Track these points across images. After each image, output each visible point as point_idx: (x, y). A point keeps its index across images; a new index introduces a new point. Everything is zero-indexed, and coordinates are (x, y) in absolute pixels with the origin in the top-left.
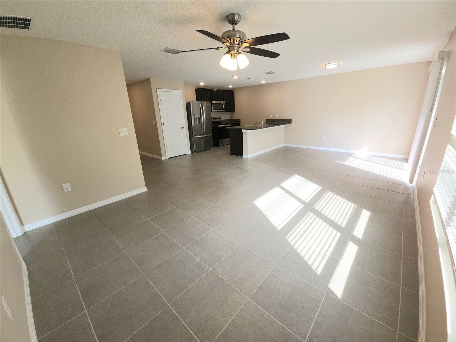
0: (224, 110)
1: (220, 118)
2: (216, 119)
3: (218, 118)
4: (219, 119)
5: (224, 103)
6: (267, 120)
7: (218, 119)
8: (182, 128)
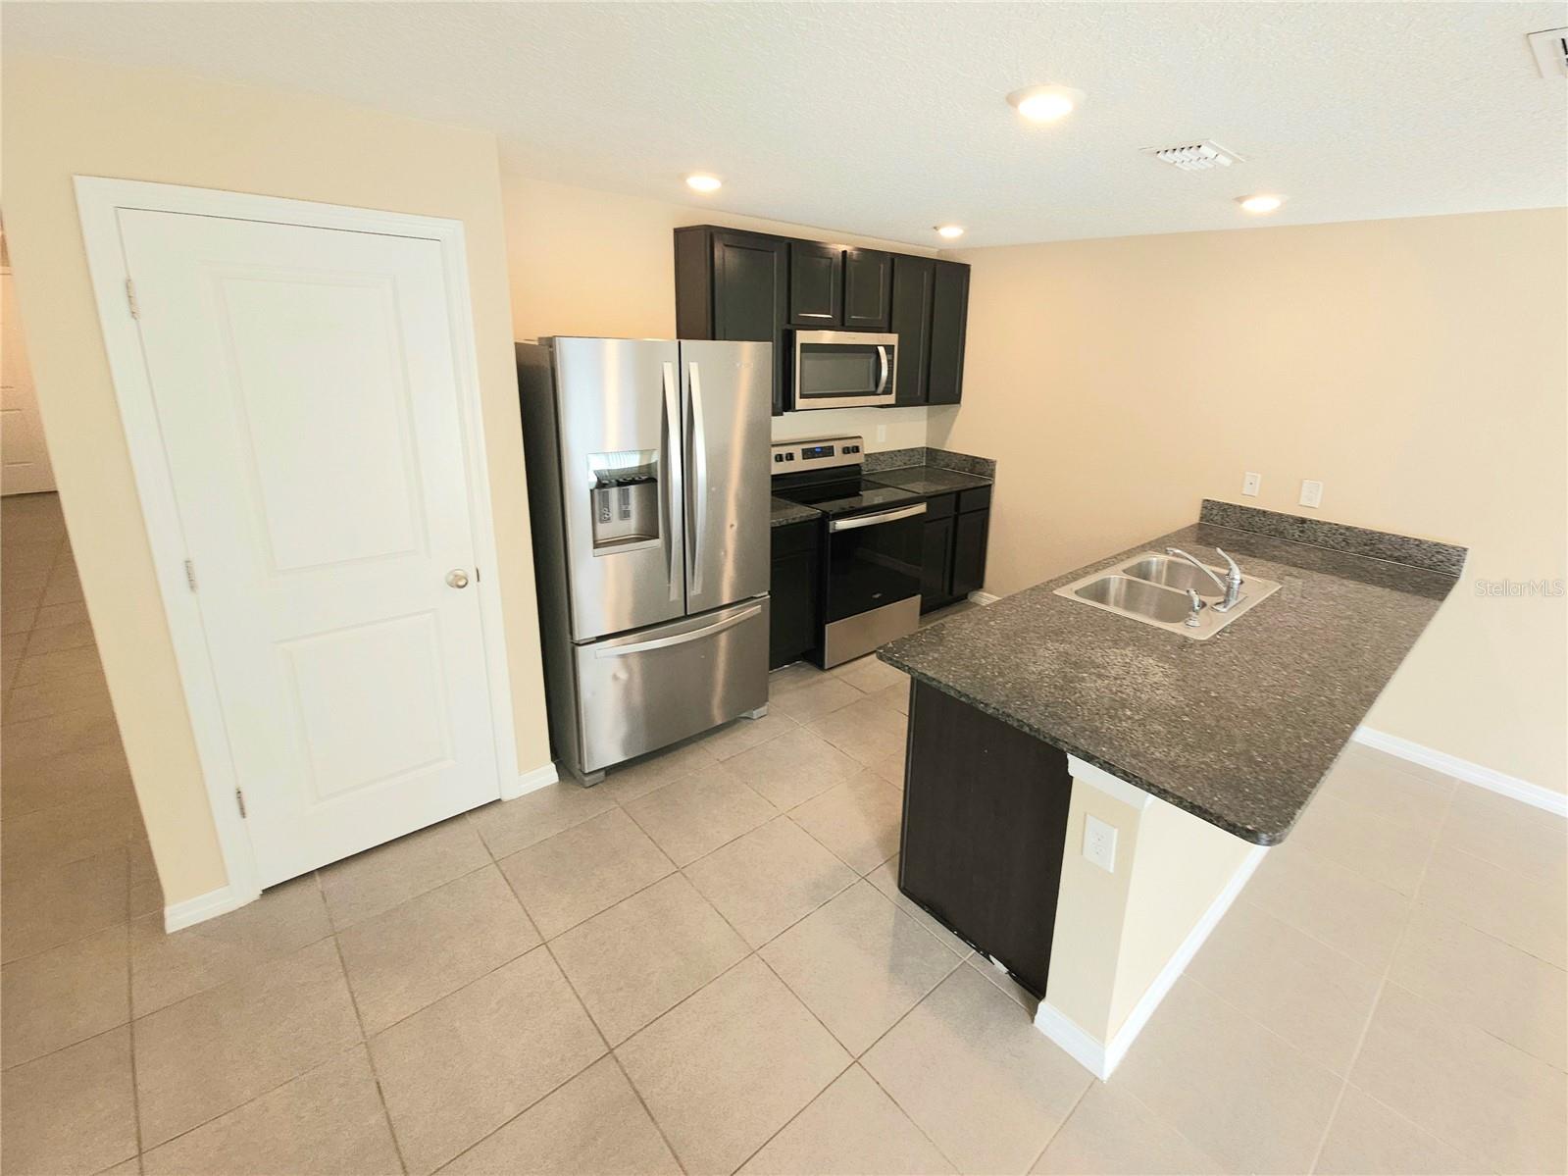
0: (891, 399)
1: (856, 449)
2: (828, 452)
3: (838, 446)
4: (846, 451)
5: (889, 349)
6: (1209, 507)
7: (837, 450)
8: (459, 583)
